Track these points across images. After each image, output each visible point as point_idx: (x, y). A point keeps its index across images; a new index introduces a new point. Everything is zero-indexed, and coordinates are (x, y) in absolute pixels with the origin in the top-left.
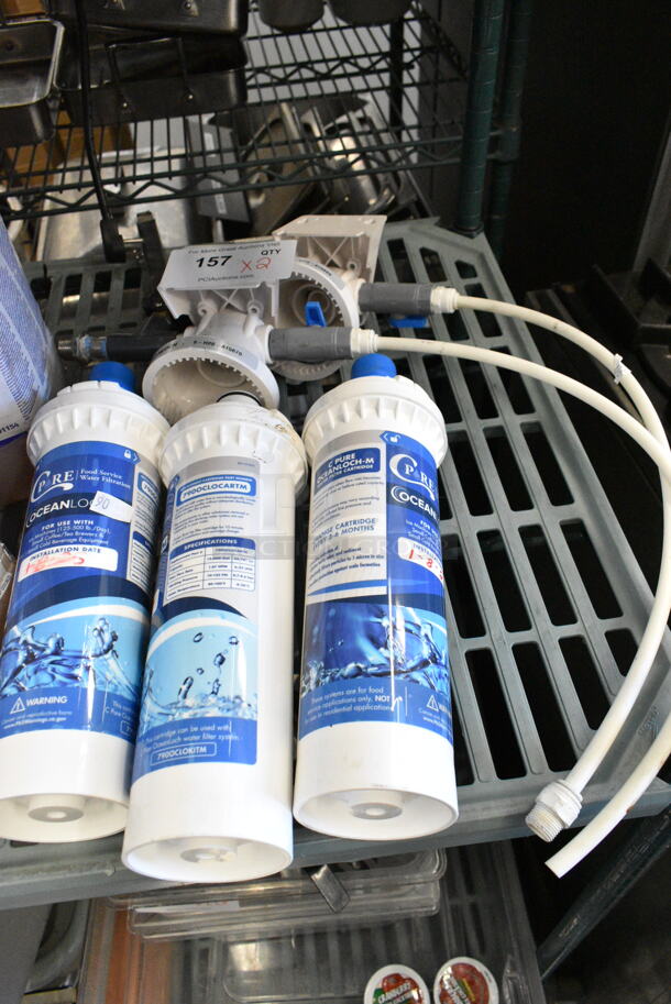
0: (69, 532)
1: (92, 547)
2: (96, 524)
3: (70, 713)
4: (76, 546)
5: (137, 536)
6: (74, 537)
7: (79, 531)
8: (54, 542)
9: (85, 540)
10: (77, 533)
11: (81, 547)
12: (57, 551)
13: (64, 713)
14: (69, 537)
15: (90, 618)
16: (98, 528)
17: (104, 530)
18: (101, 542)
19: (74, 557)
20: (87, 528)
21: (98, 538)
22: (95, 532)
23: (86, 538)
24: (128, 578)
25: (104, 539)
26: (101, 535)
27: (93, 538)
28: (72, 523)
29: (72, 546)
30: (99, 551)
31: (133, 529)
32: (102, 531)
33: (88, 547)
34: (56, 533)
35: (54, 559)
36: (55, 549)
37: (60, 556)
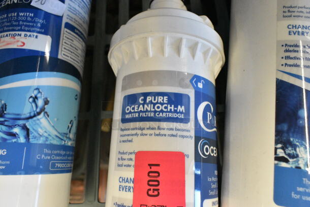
0: (15, 21)
1: (32, 34)
2: (35, 16)
3: (8, 162)
4: (20, 33)
5: (68, 26)
6: (19, 25)
7: (23, 21)
8: (5, 28)
9: (27, 29)
10: (21, 23)
11: (23, 33)
12: (7, 35)
13: (4, 163)
14: (16, 26)
15: (27, 88)
16: (37, 20)
17: (41, 21)
18: (38, 30)
19: (18, 41)
20: (29, 19)
21: (36, 27)
22: (34, 22)
23: (28, 27)
24: (60, 57)
25: (41, 28)
26: (39, 25)
27: (33, 26)
28: (18, 15)
29: (17, 33)
30: (36, 37)
31: (65, 20)
32: (40, 21)
33: (28, 33)
34: (8, 22)
35: (4, 41)
36: (5, 34)
37: (8, 39)
